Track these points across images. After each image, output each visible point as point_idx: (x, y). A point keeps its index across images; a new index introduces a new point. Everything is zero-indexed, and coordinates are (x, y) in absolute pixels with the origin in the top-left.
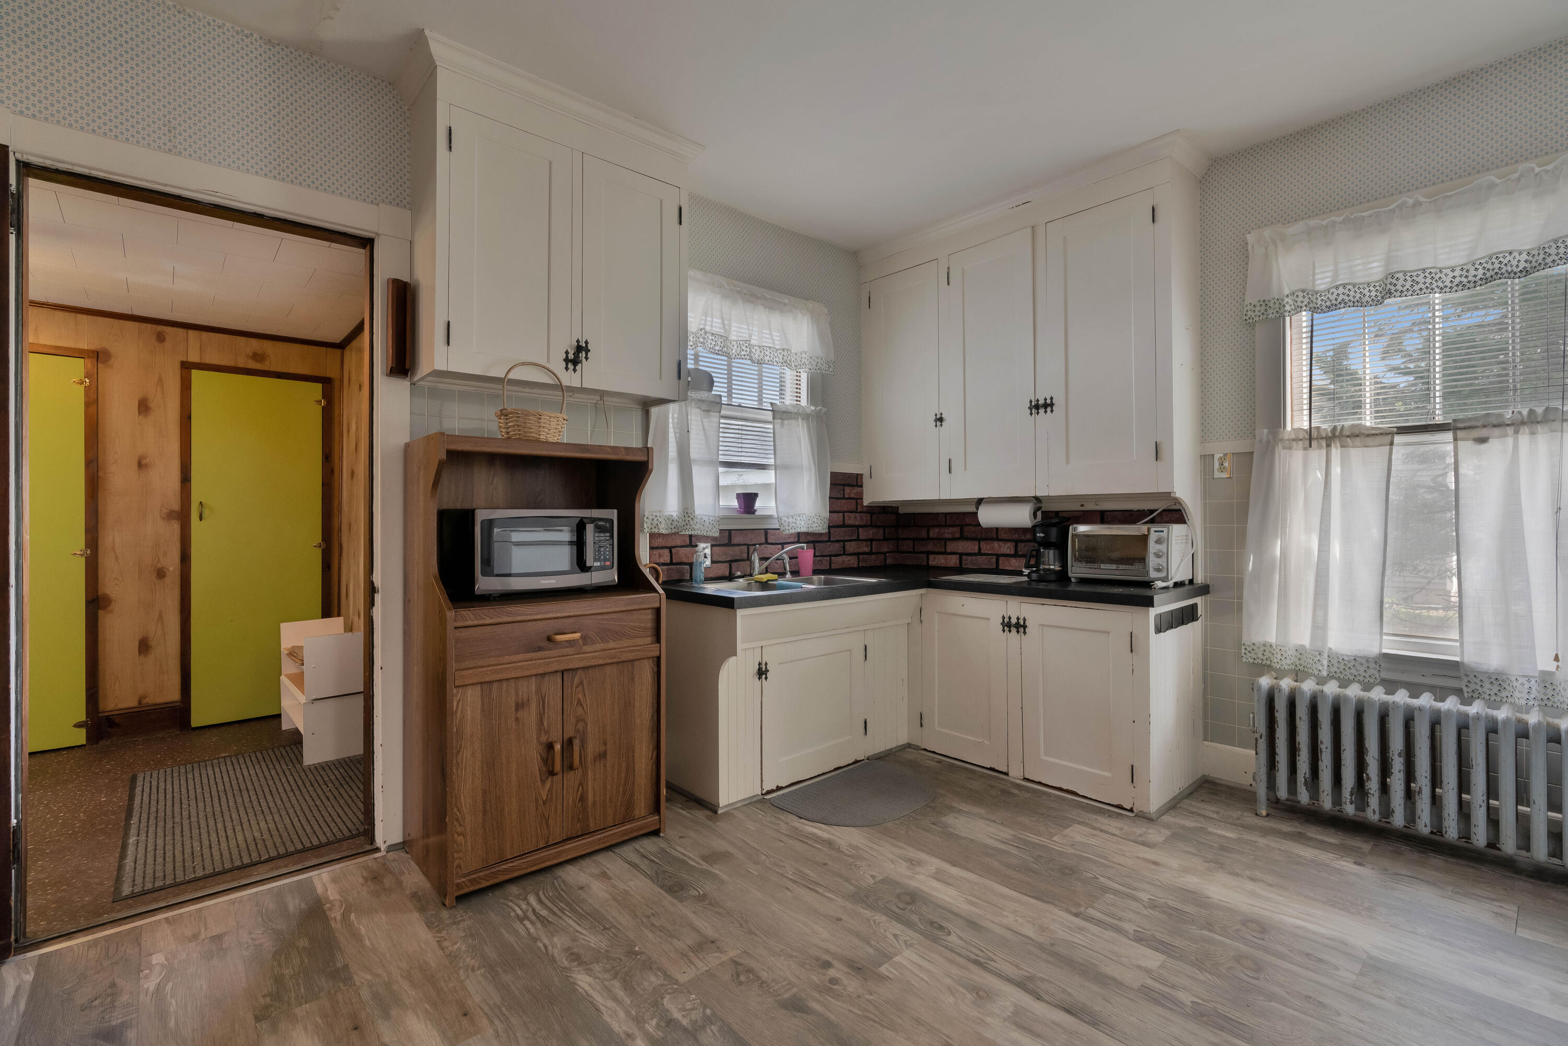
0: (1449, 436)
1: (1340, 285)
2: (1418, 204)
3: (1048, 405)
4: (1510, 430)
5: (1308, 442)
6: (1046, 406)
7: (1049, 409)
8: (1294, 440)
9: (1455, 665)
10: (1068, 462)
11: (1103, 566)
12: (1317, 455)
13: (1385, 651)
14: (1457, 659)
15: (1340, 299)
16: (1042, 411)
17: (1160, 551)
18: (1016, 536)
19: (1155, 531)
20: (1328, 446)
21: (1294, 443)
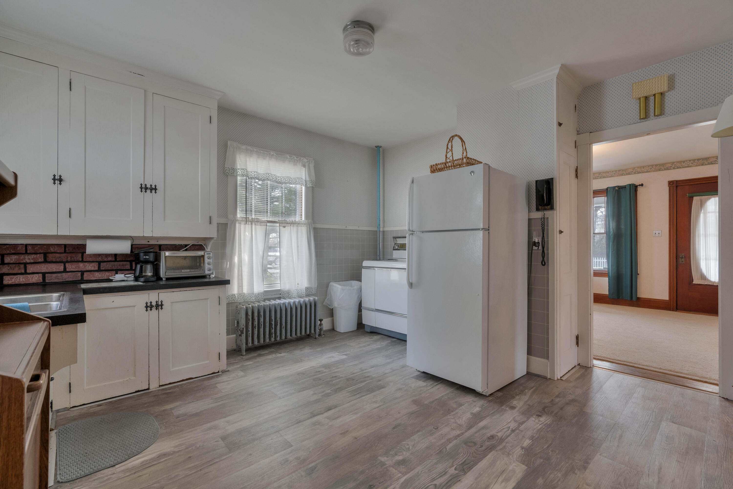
0: (278, 225)
1: (256, 172)
2: (273, 155)
3: (154, 189)
4: (289, 225)
5: (245, 222)
6: (151, 189)
7: (154, 191)
8: (241, 221)
9: (279, 290)
10: (164, 220)
11: (183, 271)
12: (248, 227)
13: (265, 290)
14: (280, 289)
15: (255, 176)
16: (148, 191)
17: (210, 262)
18: (100, 259)
19: (207, 254)
20: (252, 224)
21: (241, 222)
